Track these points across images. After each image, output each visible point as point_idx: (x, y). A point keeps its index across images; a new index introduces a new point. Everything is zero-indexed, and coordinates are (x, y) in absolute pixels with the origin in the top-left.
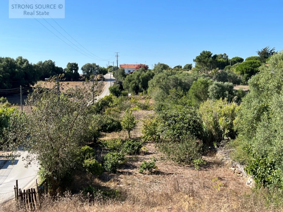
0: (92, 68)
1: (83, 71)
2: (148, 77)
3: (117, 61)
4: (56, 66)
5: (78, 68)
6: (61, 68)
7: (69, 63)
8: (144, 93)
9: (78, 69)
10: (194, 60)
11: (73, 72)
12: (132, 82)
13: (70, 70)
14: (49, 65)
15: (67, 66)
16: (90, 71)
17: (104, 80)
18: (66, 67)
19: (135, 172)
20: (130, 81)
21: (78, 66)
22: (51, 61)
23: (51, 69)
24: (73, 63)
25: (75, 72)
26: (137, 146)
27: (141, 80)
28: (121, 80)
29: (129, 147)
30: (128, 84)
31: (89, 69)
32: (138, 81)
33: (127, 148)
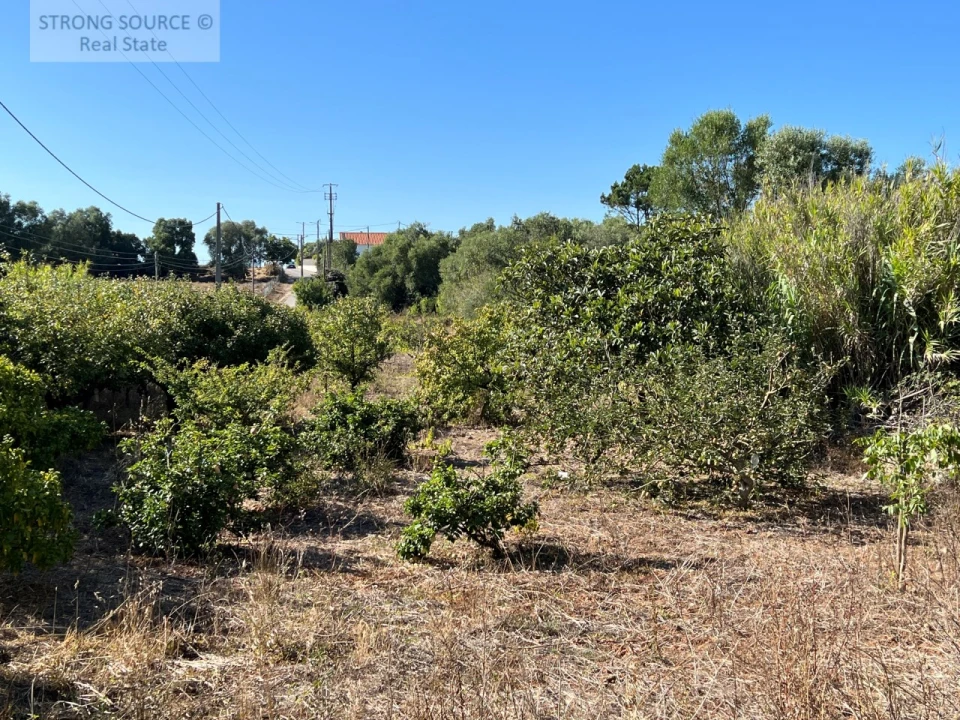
0: (243, 239)
1: (210, 247)
2: (439, 253)
3: (331, 214)
4: (114, 229)
5: (192, 238)
6: (133, 238)
7: (162, 220)
8: (423, 308)
9: (193, 240)
10: (603, 196)
11: (175, 251)
12: (381, 272)
13: (164, 242)
14: (89, 223)
15: (156, 230)
16: (233, 249)
17: (285, 279)
18: (151, 235)
19: (372, 554)
20: (373, 268)
21: (193, 231)
22: (98, 210)
23: (96, 239)
24: (175, 221)
25: (181, 251)
26: (387, 416)
27: (414, 264)
28: (341, 269)
29: (345, 424)
30: (367, 277)
31: (231, 243)
32: (402, 266)
33: (333, 428)
